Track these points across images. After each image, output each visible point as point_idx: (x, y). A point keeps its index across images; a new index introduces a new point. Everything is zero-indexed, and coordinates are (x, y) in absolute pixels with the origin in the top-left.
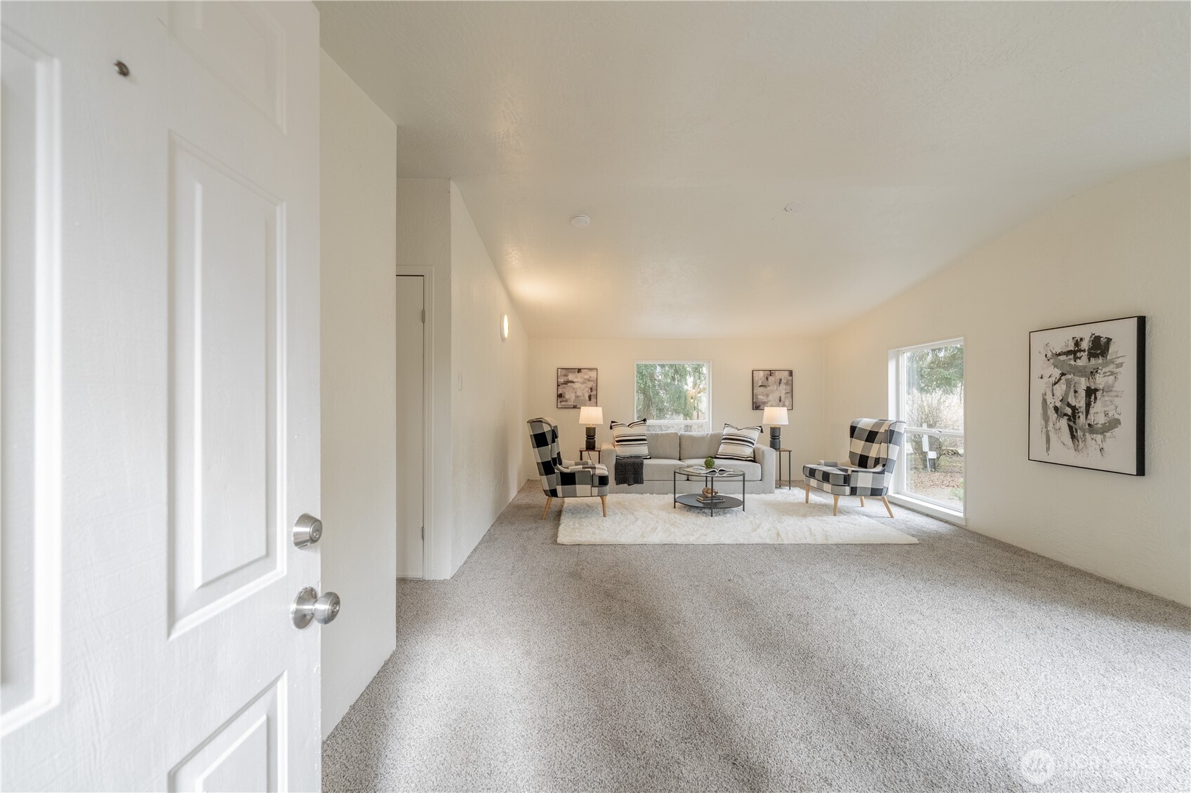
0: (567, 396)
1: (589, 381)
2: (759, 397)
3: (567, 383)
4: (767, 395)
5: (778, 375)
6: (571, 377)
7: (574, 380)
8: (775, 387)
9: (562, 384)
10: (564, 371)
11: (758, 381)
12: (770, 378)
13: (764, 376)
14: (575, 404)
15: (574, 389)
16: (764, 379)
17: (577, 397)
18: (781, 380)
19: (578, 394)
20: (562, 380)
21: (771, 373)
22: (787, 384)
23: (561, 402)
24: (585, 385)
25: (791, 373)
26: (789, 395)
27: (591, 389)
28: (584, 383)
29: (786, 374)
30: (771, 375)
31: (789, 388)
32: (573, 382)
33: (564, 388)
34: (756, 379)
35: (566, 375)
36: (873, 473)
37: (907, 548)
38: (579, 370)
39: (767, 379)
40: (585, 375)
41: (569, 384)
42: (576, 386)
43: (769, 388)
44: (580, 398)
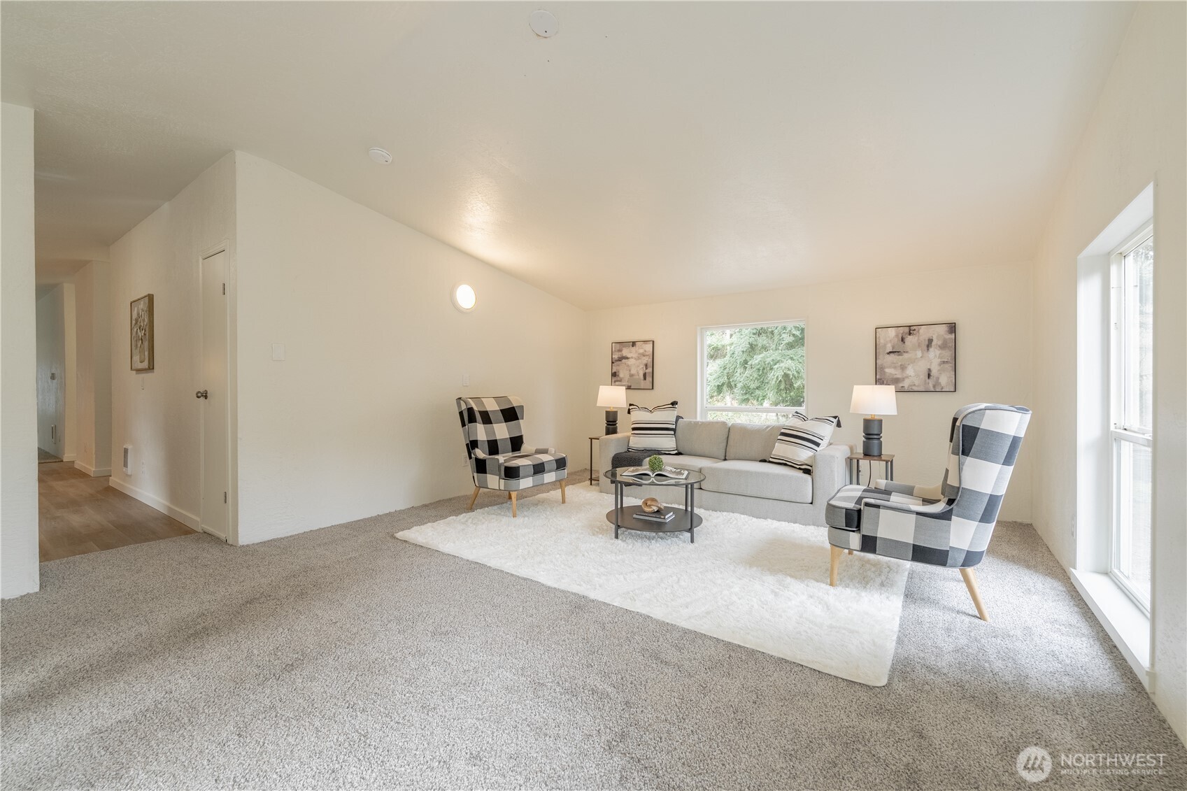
0: (621, 375)
1: (644, 356)
2: (887, 370)
3: (620, 359)
4: (903, 368)
5: (924, 333)
6: (625, 352)
7: (628, 356)
8: (919, 354)
9: (617, 361)
10: (618, 345)
11: (885, 346)
12: (909, 339)
13: (897, 336)
14: (630, 384)
15: (628, 366)
16: (897, 341)
17: (632, 376)
18: (930, 341)
19: (633, 372)
20: (616, 356)
21: (911, 330)
22: (943, 346)
23: (615, 382)
24: (640, 361)
25: (952, 328)
26: (949, 367)
27: (646, 365)
28: (638, 358)
29: (943, 330)
30: (910, 334)
31: (947, 355)
32: (627, 358)
33: (618, 365)
34: (881, 341)
35: (620, 351)
36: (918, 513)
37: (843, 684)
38: (634, 344)
39: (903, 340)
40: (640, 349)
41: (624, 361)
42: (631, 362)
43: (906, 356)
44: (635, 377)
